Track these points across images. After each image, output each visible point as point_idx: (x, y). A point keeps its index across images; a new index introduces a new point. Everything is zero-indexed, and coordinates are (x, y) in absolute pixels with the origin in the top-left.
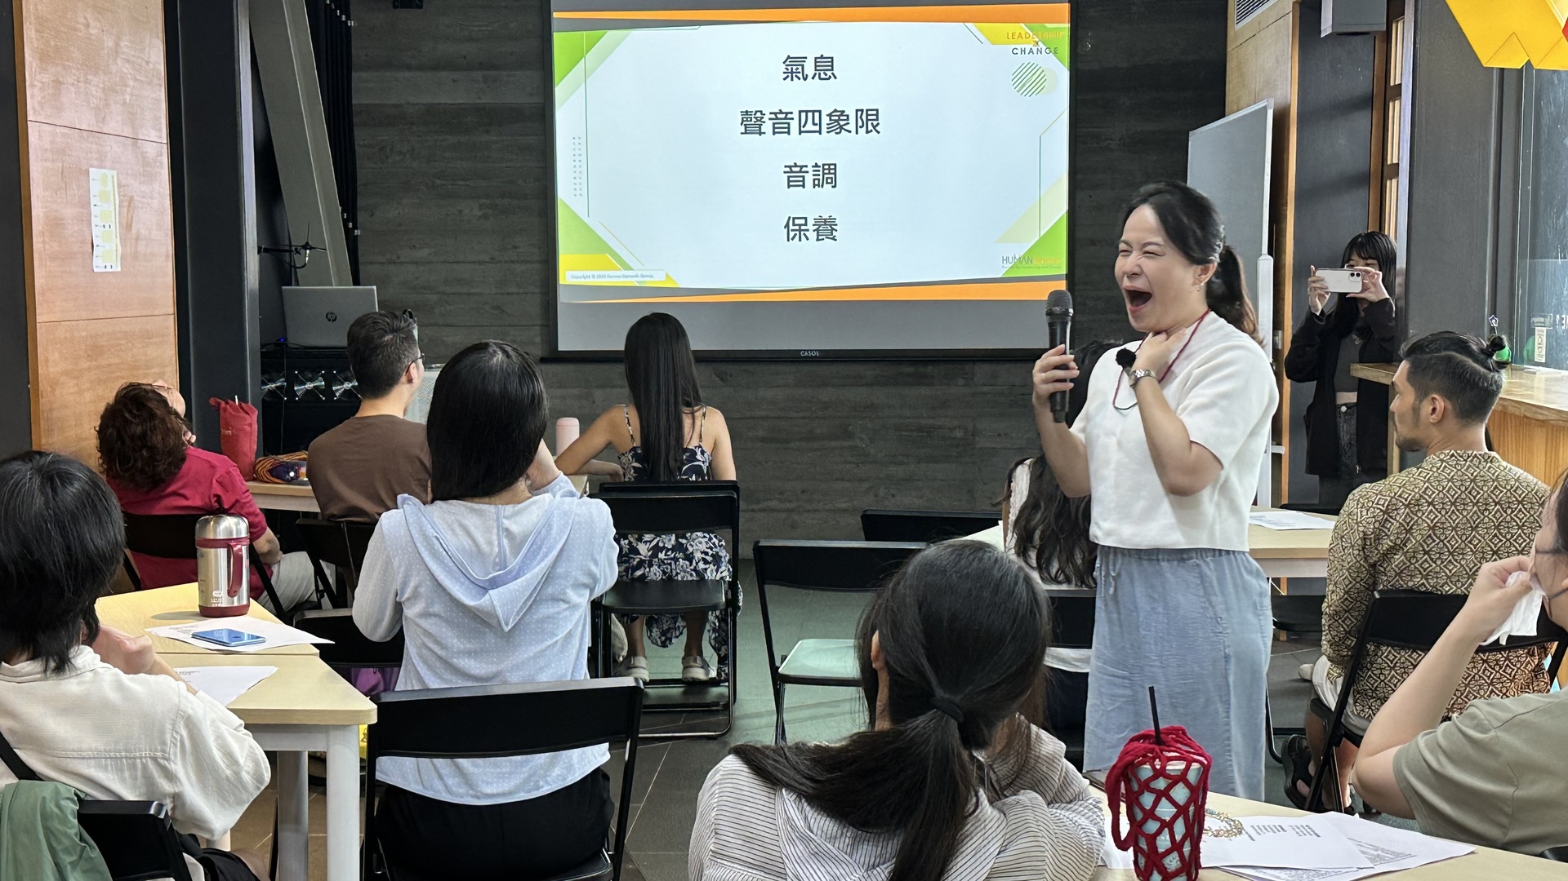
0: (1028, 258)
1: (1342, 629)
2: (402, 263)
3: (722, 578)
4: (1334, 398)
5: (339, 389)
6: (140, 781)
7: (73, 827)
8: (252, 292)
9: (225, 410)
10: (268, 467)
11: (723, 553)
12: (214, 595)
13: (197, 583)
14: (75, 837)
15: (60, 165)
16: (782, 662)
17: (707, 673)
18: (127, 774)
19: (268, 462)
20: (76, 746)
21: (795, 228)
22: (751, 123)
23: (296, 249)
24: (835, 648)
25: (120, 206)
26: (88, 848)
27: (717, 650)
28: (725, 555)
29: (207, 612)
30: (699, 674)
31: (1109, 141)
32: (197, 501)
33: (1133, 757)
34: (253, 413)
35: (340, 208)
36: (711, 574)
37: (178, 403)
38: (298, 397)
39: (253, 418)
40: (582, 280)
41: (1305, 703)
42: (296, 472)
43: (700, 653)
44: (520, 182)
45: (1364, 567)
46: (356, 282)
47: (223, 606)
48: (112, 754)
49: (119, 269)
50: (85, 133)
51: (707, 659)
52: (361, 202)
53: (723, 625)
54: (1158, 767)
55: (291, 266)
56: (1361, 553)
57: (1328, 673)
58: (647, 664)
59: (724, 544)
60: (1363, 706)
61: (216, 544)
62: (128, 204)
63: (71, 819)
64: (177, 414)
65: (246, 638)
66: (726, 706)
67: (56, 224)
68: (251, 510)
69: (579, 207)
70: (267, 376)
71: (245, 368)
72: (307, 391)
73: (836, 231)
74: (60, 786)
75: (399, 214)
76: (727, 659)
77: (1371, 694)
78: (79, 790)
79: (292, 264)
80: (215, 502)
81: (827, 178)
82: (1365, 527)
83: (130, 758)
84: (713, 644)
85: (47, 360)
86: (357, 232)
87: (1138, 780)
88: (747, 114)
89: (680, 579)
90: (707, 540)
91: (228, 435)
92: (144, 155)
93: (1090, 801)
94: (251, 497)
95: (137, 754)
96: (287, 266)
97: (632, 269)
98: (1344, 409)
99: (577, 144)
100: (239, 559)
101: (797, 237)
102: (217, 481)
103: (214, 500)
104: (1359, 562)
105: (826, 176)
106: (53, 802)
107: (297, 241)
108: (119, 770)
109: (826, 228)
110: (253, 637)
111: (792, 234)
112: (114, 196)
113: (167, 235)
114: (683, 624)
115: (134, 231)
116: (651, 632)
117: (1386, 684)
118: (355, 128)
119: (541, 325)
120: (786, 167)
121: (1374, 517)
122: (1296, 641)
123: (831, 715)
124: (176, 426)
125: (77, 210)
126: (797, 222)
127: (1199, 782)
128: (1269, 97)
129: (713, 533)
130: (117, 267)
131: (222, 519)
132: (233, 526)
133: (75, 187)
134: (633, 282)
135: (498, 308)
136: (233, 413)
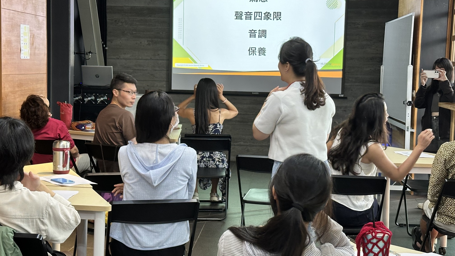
0: (330, 63)
1: (436, 191)
2: (121, 59)
3: (224, 167)
4: (431, 114)
5: (99, 100)
6: (35, 226)
7: (12, 242)
8: (72, 67)
9: (62, 106)
10: (76, 125)
11: (225, 159)
12: (58, 167)
13: (53, 163)
14: (12, 245)
15: (11, 23)
16: (244, 196)
17: (218, 199)
18: (30, 224)
19: (75, 124)
20: (14, 214)
21: (252, 51)
22: (239, 16)
23: (87, 53)
24: (261, 192)
25: (30, 37)
26: (16, 249)
27: (222, 191)
28: (226, 160)
29: (56, 172)
30: (215, 199)
31: (358, 25)
32: (52, 136)
33: (366, 231)
34: (71, 107)
35: (101, 40)
36: (221, 166)
37: (47, 102)
38: (85, 102)
39: (71, 109)
40: (180, 66)
41: (420, 216)
42: (85, 127)
43: (216, 192)
44: (161, 33)
45: (444, 170)
46: (106, 65)
47: (61, 170)
48: (26, 217)
49: (29, 58)
50: (20, 13)
51: (218, 194)
52: (108, 38)
53: (224, 183)
54: (374, 235)
55: (84, 59)
56: (444, 165)
57: (429, 206)
58: (199, 195)
59: (225, 156)
60: (440, 218)
61: (59, 150)
62: (33, 37)
63: (11, 239)
64: (46, 106)
65: (68, 181)
66: (225, 210)
67: (9, 42)
68: (70, 139)
69: (180, 43)
70: (75, 95)
71: (69, 92)
72: (89, 100)
73: (265, 52)
74: (8, 228)
75: (120, 43)
76: (225, 194)
77: (443, 214)
78: (14, 229)
79: (85, 58)
80: (58, 136)
81: (263, 35)
82: (446, 157)
83: (32, 219)
84: (221, 189)
85: (5, 87)
86: (106, 48)
87: (367, 239)
88: (237, 13)
89: (210, 167)
90: (220, 154)
91: (62, 115)
92: (38, 21)
93: (350, 246)
94: (70, 135)
95: (34, 217)
96: (83, 58)
97: (197, 63)
98: (435, 118)
99: (180, 21)
100: (66, 155)
101: (252, 54)
102: (59, 129)
103: (58, 135)
104: (443, 168)
105: (263, 34)
106: (5, 233)
107: (87, 51)
108: (28, 222)
109: (262, 51)
110: (70, 181)
111: (251, 53)
112: (28, 34)
113: (45, 47)
114: (211, 182)
115: (34, 46)
116: (200, 184)
117: (448, 211)
118: (107, 14)
119: (166, 81)
120: (249, 30)
121: (449, 154)
122: (416, 195)
123: (260, 214)
124: (46, 109)
125: (17, 38)
126: (253, 49)
127: (387, 241)
128: (413, 12)
129: (222, 152)
130: (28, 57)
131: (62, 142)
132: (65, 144)
133: (16, 31)
134: (197, 67)
135: (152, 75)
136: (65, 107)
